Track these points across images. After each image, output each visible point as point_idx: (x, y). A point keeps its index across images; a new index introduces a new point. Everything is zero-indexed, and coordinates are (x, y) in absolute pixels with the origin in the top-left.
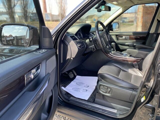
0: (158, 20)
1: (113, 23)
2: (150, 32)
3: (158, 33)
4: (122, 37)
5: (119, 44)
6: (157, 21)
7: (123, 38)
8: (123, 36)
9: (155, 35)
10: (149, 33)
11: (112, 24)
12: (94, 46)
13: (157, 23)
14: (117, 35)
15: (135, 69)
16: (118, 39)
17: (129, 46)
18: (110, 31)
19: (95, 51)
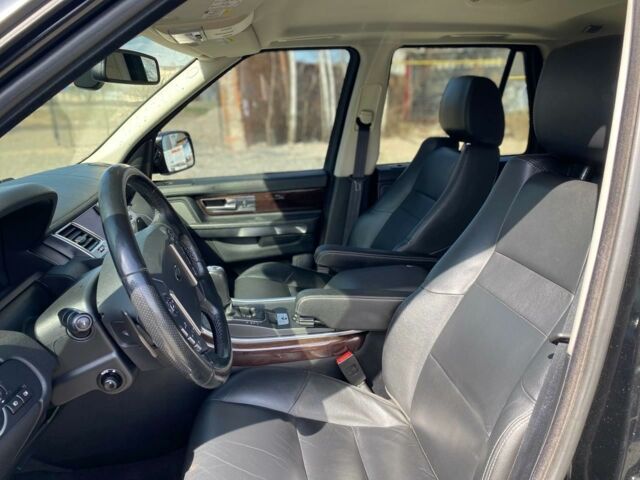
0: (358, 121)
1: (163, 135)
2: (338, 173)
3: (366, 176)
4: (223, 202)
5: (211, 239)
6: (357, 127)
7: (227, 206)
8: (229, 200)
9: (358, 187)
10: (335, 178)
11: (158, 139)
12: (114, 355)
13: (357, 133)
14: (194, 197)
15: (349, 390)
16: (202, 216)
17: (262, 241)
18: (156, 177)
19: (133, 383)
